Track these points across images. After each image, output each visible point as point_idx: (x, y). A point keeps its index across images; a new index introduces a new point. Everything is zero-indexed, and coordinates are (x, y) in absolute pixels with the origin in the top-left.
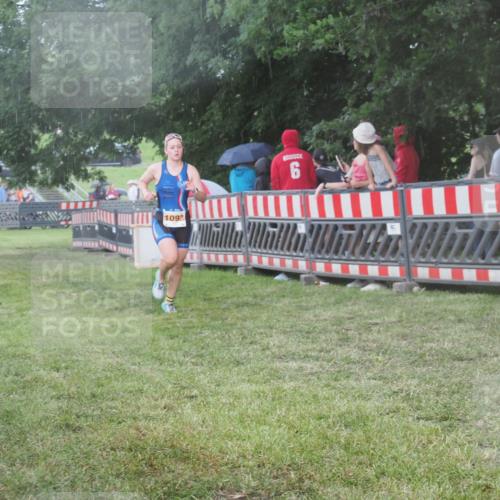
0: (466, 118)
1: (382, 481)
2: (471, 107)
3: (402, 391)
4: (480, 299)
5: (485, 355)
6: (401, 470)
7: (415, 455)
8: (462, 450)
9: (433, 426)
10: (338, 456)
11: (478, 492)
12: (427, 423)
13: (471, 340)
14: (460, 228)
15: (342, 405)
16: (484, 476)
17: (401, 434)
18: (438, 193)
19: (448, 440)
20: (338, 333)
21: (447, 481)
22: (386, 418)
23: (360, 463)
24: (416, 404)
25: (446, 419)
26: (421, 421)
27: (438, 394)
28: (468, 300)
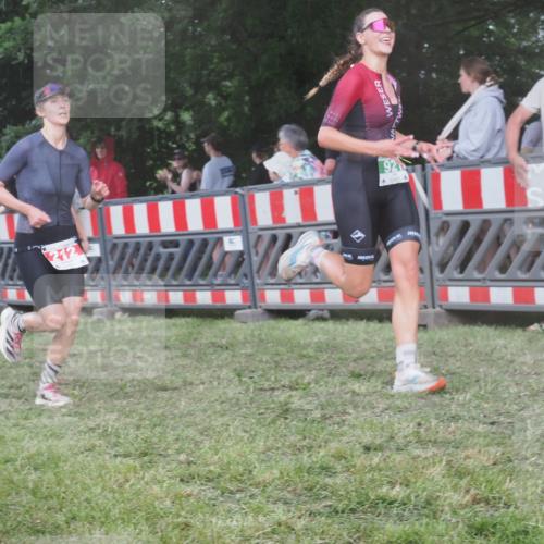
0: (173, 128)
1: (72, 526)
2: (177, 116)
3: (98, 426)
4: (187, 323)
5: (191, 384)
6: (94, 513)
7: (110, 496)
8: (162, 487)
9: (131, 462)
10: (24, 503)
11: (177, 531)
12: (124, 460)
13: (177, 367)
14: (165, 247)
15: (31, 446)
16: (183, 513)
17: (95, 474)
18: (140, 210)
19: (147, 477)
20: (31, 366)
21: (143, 522)
22: (80, 458)
23: (49, 509)
24: (114, 440)
25: (145, 454)
26: (119, 459)
27: (138, 427)
28: (174, 325)
